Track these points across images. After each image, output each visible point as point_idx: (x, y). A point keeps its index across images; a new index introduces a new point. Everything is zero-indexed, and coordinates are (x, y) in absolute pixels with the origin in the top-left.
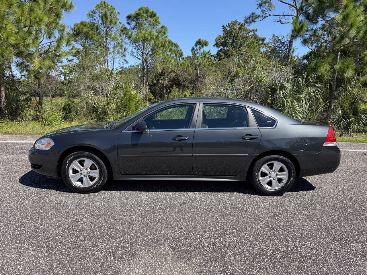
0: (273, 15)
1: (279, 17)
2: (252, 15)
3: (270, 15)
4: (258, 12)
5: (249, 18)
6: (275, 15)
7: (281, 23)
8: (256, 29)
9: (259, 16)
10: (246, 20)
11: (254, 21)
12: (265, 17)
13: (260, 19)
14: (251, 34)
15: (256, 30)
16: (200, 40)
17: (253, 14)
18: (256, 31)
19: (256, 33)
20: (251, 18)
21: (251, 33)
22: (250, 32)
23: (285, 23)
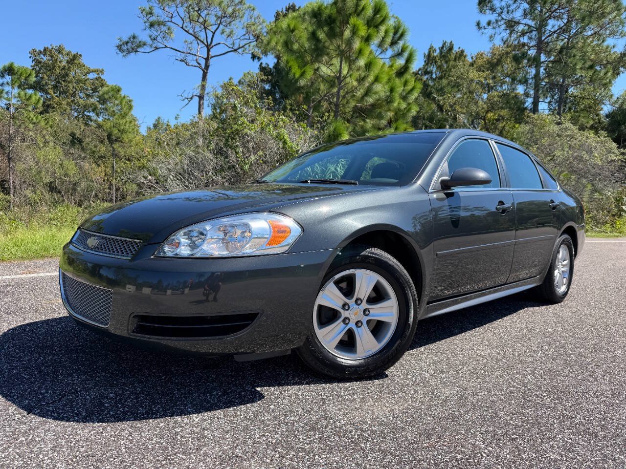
0: (171, 48)
1: (180, 53)
2: (132, 40)
3: (166, 47)
4: (144, 36)
5: (127, 43)
6: (173, 49)
7: (187, 65)
8: (101, 69)
9: (145, 44)
10: (121, 46)
11: (135, 50)
12: (157, 48)
13: (148, 49)
14: (91, 76)
15: (102, 71)
16: (12, 64)
17: (134, 37)
18: (103, 73)
19: (103, 77)
20: (129, 45)
21: (91, 74)
22: (89, 73)
23: (192, 66)
